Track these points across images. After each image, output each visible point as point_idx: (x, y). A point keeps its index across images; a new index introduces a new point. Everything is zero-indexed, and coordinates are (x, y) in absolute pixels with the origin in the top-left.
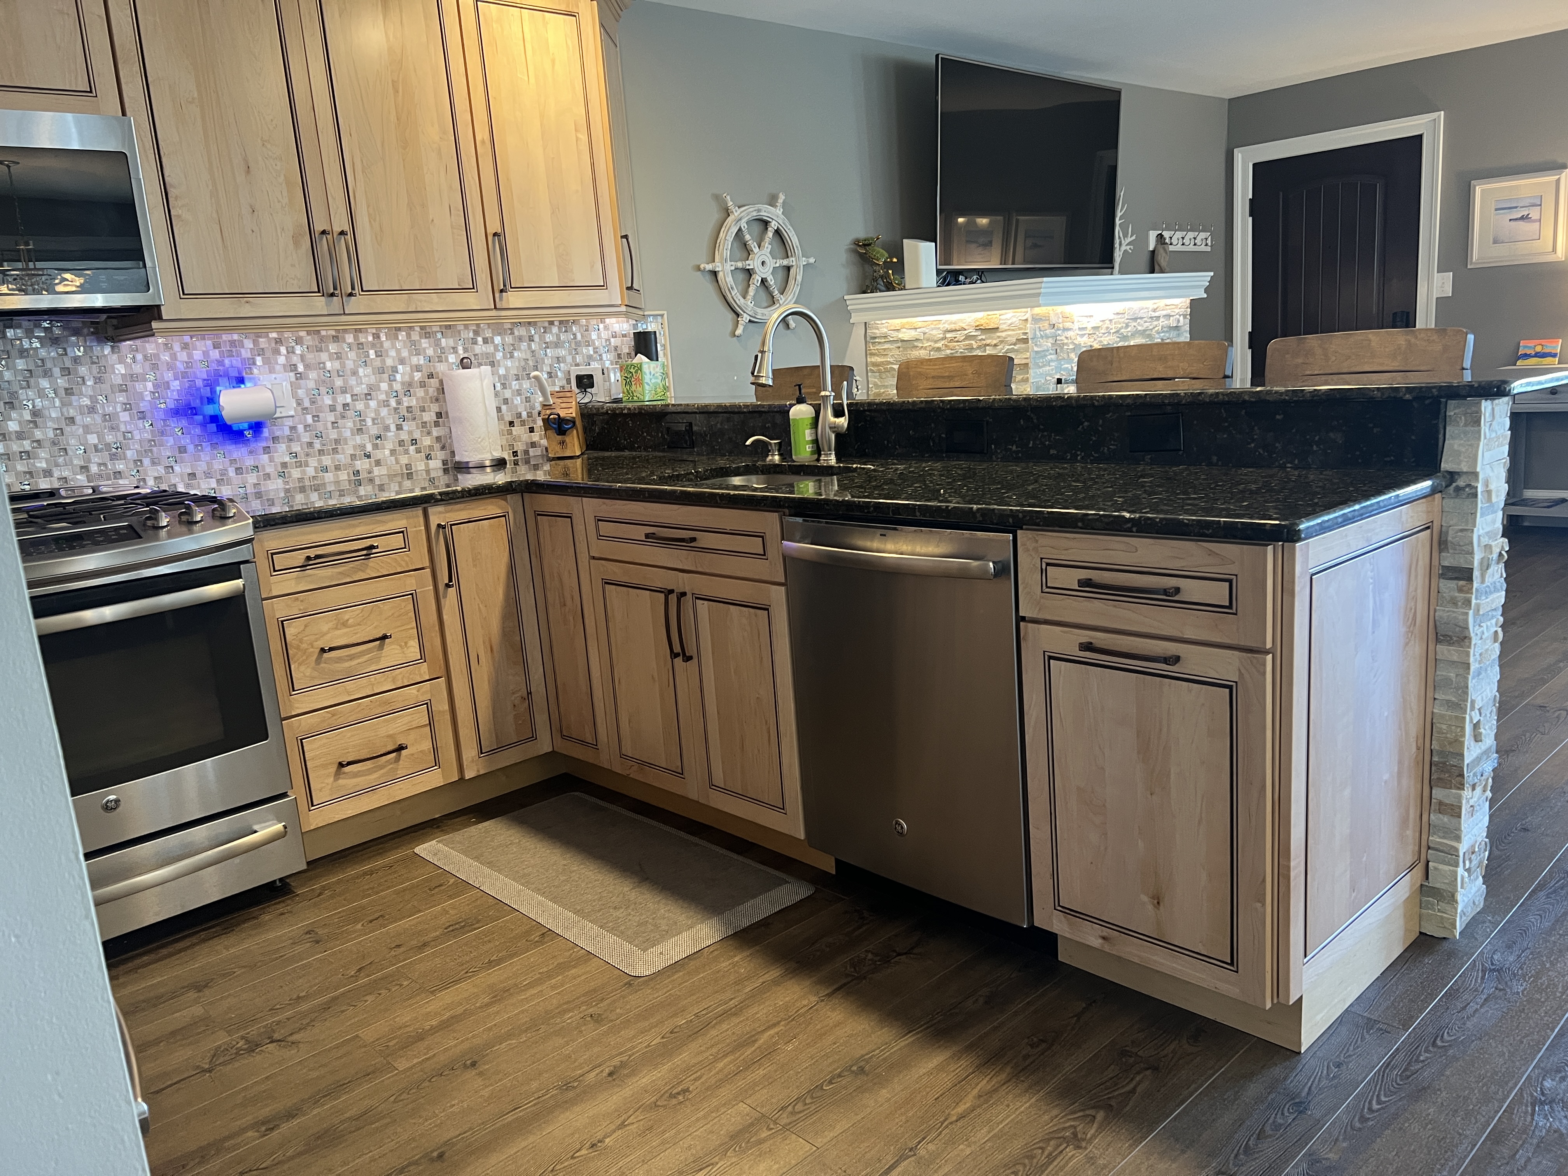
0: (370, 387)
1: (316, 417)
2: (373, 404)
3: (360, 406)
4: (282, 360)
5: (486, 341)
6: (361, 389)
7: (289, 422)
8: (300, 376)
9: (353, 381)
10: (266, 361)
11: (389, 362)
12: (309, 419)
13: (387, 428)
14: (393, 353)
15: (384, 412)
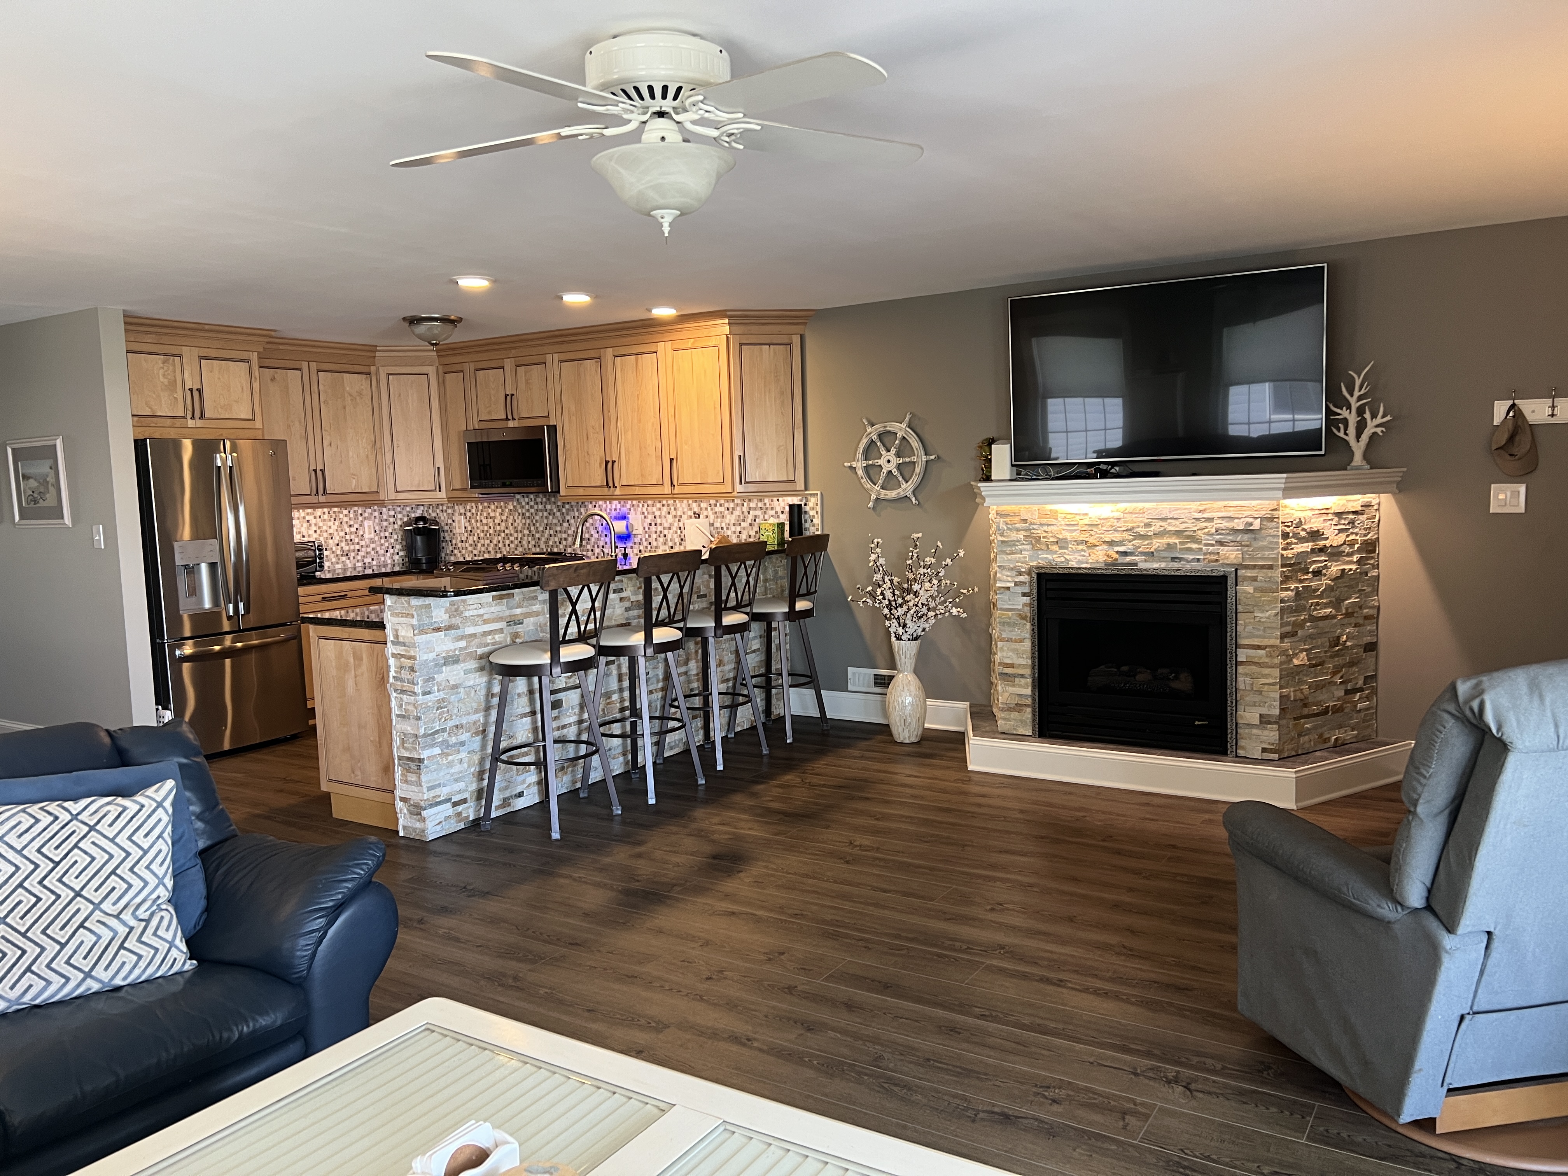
0: (671, 524)
1: (650, 536)
2: (671, 531)
3: (666, 532)
4: (640, 509)
5: (721, 505)
6: (667, 525)
7: (640, 536)
8: (645, 517)
9: (664, 521)
10: (635, 510)
11: (679, 513)
12: (647, 536)
13: (675, 544)
14: (680, 509)
15: (675, 535)
